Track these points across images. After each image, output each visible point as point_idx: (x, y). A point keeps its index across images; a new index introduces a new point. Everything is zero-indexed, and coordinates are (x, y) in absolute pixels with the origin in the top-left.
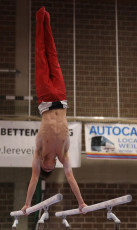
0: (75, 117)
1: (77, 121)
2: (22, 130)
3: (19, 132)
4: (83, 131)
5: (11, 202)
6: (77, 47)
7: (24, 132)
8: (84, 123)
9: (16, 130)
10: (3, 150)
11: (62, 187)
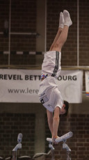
0: (78, 67)
1: (80, 69)
2: (40, 76)
3: (38, 78)
4: (84, 77)
5: (34, 127)
6: (80, 16)
8: (84, 71)
9: (35, 76)
10: (26, 91)
11: (70, 117)
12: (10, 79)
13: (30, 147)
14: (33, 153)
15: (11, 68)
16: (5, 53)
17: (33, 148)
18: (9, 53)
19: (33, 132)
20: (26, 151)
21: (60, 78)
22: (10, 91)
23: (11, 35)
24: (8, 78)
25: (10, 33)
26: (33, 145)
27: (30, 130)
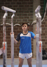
13: (30, 17)
14: (32, 21)
17: (32, 18)
19: (32, 6)
20: (28, 19)
26: (32, 15)
27: (30, 5)
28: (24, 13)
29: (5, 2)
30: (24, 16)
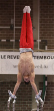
2: (35, 57)
5: (31, 91)
7: (36, 58)
12: (15, 58)
13: (28, 105)
14: (31, 109)
15: (15, 51)
16: (11, 41)
17: (31, 106)
18: (14, 40)
19: (31, 94)
20: (26, 107)
21: (49, 58)
22: (15, 67)
23: (15, 29)
24: (13, 58)
25: (14, 27)
26: (31, 103)
27: (29, 93)
28: (23, 101)
29: (4, 90)
30: (23, 104)
